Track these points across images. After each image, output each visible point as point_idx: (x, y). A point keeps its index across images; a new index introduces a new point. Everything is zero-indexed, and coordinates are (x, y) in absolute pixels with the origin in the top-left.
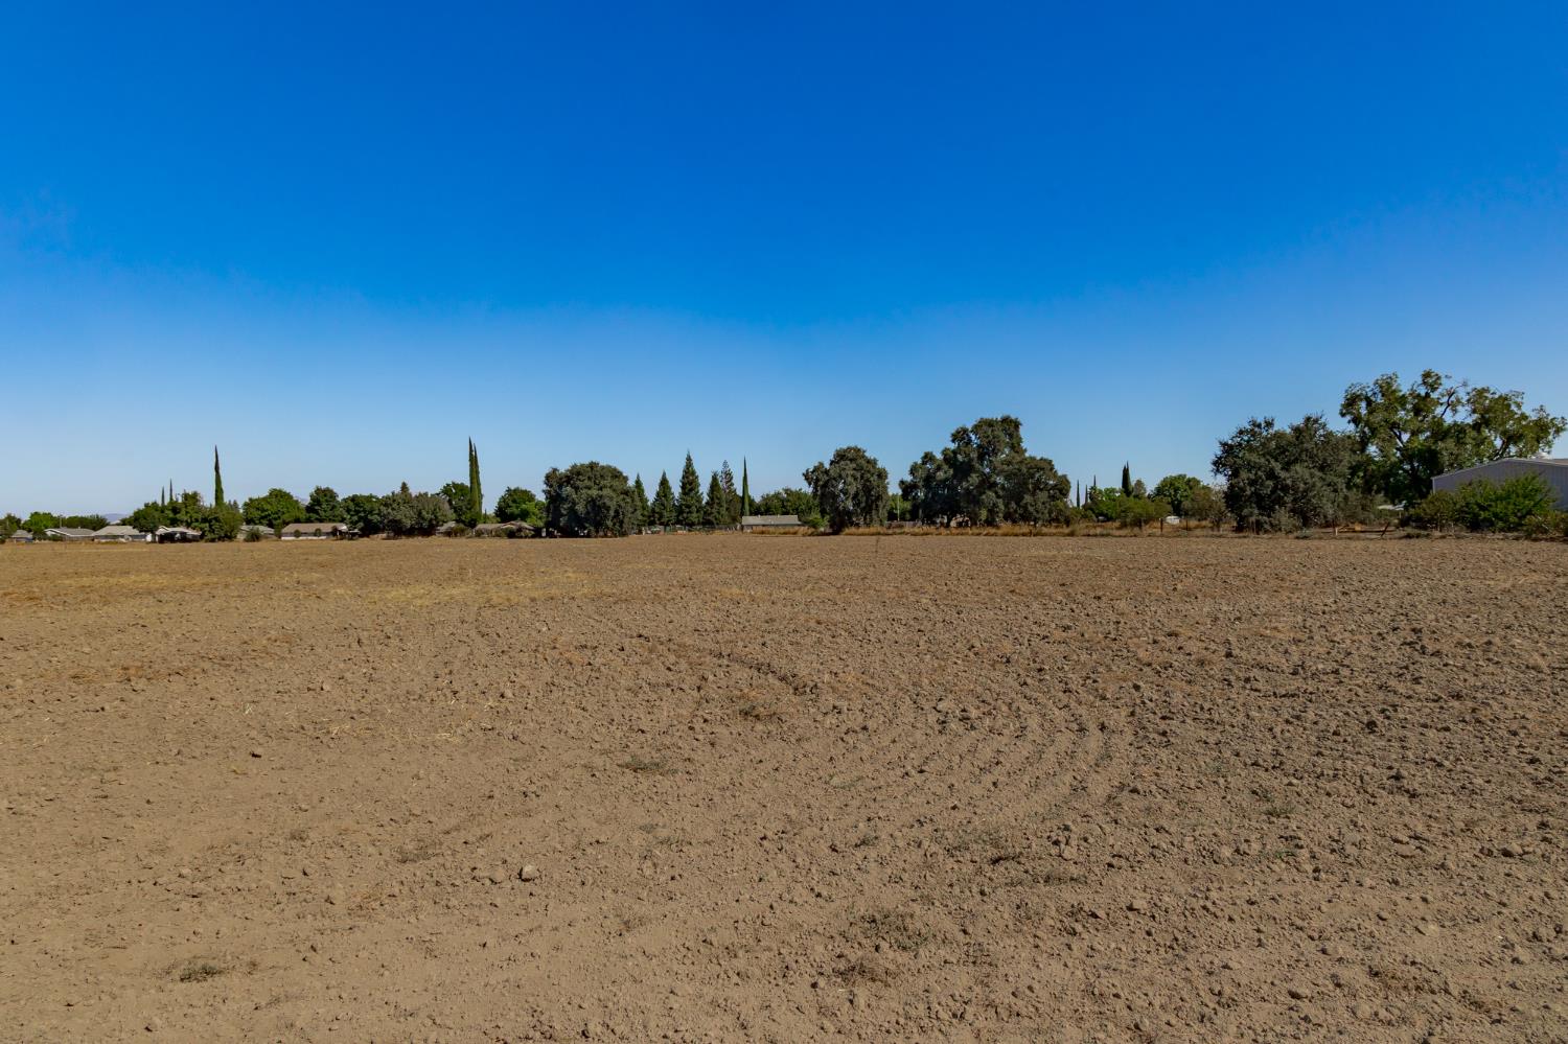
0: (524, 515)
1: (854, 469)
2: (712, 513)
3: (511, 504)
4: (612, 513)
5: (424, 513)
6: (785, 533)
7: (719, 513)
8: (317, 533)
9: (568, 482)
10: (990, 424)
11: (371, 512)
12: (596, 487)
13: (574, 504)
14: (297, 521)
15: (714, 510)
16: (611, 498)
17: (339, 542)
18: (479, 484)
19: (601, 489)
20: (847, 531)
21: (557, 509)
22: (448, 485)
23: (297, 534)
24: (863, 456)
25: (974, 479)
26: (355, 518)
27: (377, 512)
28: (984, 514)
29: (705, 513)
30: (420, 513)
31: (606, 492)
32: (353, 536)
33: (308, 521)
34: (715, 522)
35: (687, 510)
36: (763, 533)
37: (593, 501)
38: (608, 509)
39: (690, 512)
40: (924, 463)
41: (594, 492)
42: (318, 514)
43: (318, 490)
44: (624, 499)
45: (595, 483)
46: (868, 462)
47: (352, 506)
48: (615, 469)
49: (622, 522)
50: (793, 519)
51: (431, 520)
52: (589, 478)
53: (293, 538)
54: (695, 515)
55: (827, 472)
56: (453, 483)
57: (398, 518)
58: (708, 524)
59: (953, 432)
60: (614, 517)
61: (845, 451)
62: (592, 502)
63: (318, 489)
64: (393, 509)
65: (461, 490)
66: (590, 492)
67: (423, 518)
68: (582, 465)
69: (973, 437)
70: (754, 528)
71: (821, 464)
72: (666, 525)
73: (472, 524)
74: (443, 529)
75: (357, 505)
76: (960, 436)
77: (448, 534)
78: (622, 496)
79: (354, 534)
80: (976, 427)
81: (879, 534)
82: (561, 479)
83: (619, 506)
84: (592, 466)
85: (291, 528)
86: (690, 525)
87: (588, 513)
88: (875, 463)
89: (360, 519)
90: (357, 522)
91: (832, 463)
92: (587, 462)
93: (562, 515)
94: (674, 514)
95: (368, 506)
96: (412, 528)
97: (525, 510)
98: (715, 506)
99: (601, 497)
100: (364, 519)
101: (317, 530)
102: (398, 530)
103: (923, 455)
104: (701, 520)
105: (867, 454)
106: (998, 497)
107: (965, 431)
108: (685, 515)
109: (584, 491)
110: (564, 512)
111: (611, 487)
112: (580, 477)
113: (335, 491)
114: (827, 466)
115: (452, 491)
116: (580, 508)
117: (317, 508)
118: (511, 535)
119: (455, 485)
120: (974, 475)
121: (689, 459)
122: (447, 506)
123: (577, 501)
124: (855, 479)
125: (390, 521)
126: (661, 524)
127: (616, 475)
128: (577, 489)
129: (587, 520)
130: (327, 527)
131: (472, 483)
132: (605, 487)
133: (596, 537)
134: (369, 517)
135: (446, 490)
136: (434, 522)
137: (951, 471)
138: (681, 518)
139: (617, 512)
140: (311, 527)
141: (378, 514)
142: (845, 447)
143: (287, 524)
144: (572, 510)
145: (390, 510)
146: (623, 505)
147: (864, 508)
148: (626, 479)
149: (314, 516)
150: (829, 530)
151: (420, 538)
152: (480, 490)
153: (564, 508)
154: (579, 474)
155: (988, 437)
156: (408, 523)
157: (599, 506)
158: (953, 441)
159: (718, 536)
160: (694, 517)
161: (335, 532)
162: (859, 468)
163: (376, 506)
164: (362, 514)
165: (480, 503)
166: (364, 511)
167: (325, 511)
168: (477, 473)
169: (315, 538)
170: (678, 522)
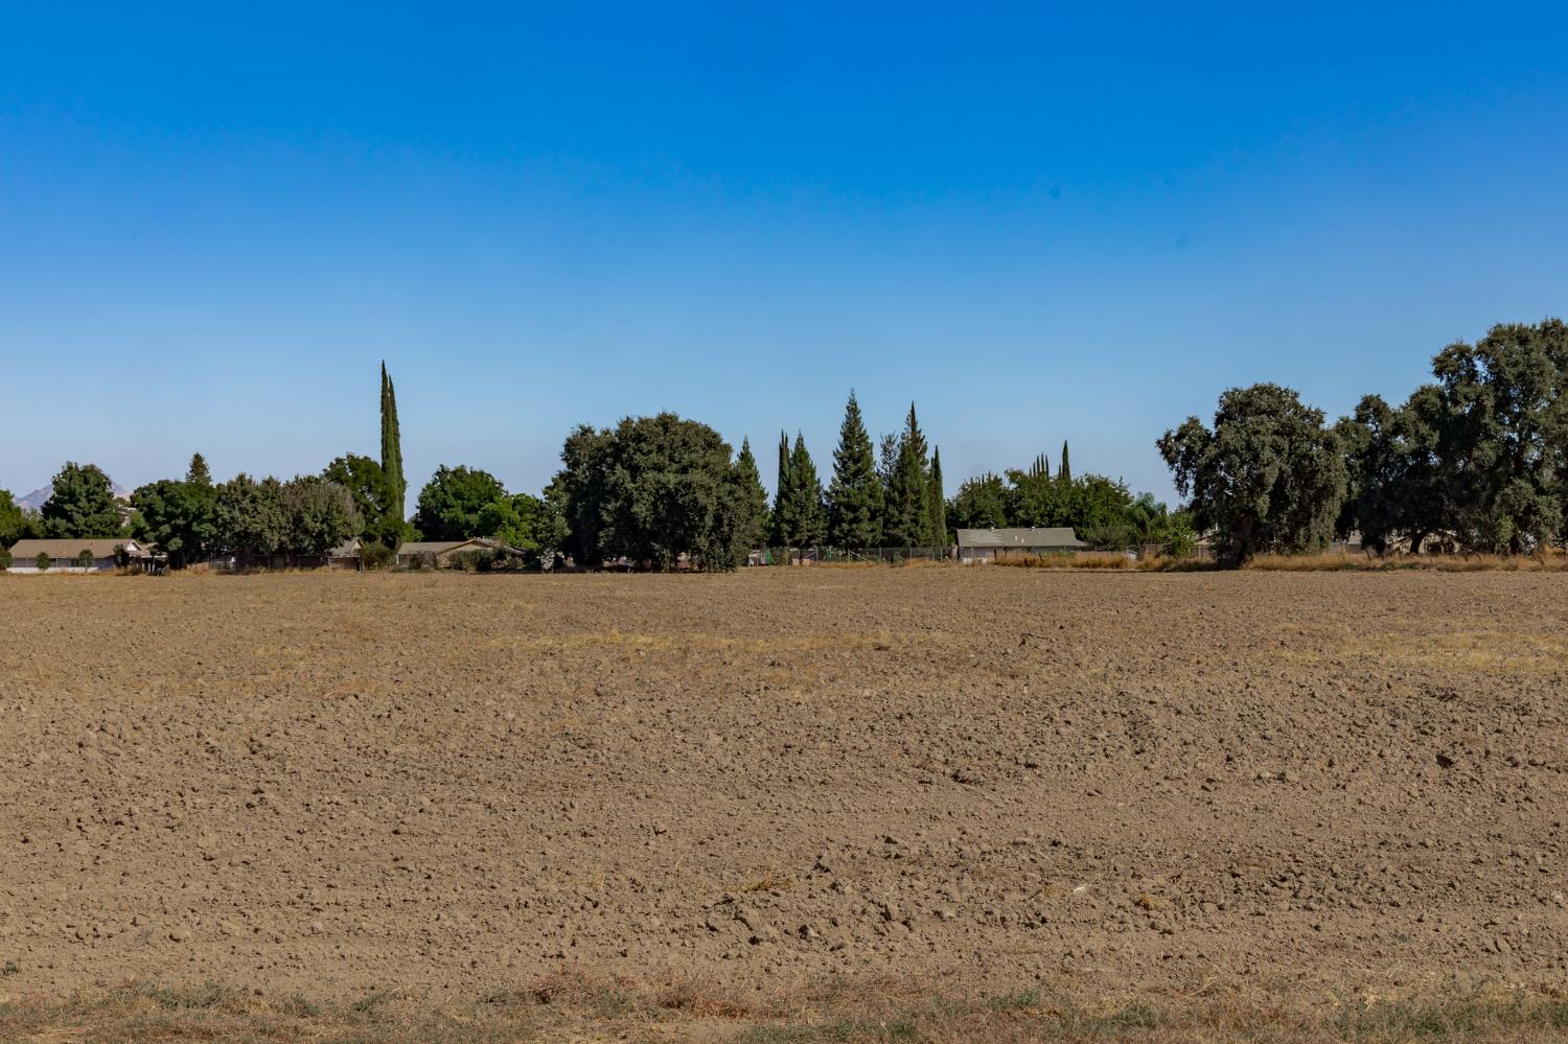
0: (489, 526)
1: (1276, 432)
2: (901, 522)
3: (451, 500)
4: (709, 521)
5: (307, 519)
6: (1087, 565)
7: (916, 521)
8: (84, 559)
9: (617, 458)
10: (1522, 337)
11: (198, 517)
12: (675, 466)
13: (630, 501)
14: (28, 534)
15: (906, 517)
16: (708, 490)
17: (129, 579)
18: (399, 460)
19: (684, 470)
20: (1259, 559)
21: (593, 512)
22: (339, 461)
23: (43, 561)
24: (1296, 405)
25: (1487, 451)
26: (166, 529)
27: (210, 515)
28: (1507, 526)
29: (886, 522)
30: (298, 520)
31: (696, 476)
32: (155, 567)
33: (53, 534)
34: (909, 540)
35: (851, 516)
36: (1027, 564)
37: (669, 494)
38: (702, 512)
39: (856, 520)
40: (1361, 418)
41: (671, 479)
42: (70, 519)
43: (70, 470)
44: (731, 493)
45: (672, 459)
46: (1307, 415)
47: (160, 506)
48: (707, 430)
49: (726, 542)
50: (1065, 536)
51: (321, 534)
52: (660, 448)
53: (36, 570)
54: (866, 526)
55: (1207, 439)
56: (351, 457)
57: (255, 528)
58: (892, 547)
59: (1438, 354)
60: (714, 529)
61: (1249, 394)
62: (666, 497)
63: (70, 468)
64: (243, 511)
65: (368, 472)
66: (661, 477)
67: (306, 531)
68: (643, 422)
69: (1480, 366)
70: (1001, 554)
71: (1194, 421)
72: (803, 546)
73: (391, 542)
74: (338, 552)
75: (170, 501)
76: (1452, 362)
77: (354, 563)
78: (727, 486)
79: (159, 564)
80: (1490, 342)
81: (1348, 567)
82: (600, 449)
83: (724, 506)
84: (666, 422)
85: (22, 548)
86: (856, 547)
87: (657, 520)
88: (1321, 421)
89: (176, 530)
90: (169, 537)
91: (1220, 420)
92: (652, 414)
93: (602, 525)
94: (821, 524)
95: (192, 505)
96: (282, 550)
97: (494, 514)
98: (909, 507)
99: (688, 486)
100: (186, 532)
101: (86, 553)
102: (251, 554)
103: (1359, 402)
104: (880, 537)
105: (1301, 401)
106: (1540, 491)
107: (1463, 352)
108: (845, 526)
109: (651, 475)
110: (606, 517)
111: (704, 467)
112: (643, 445)
113: (105, 472)
114: (1208, 424)
115: (349, 472)
116: (641, 510)
117: (68, 507)
118: (484, 565)
119: (354, 463)
120: (1485, 445)
121: (853, 410)
122: (349, 505)
123: (636, 494)
124: (1278, 451)
125: (237, 535)
126: (794, 544)
127: (711, 441)
128: (635, 470)
129: (654, 536)
130: (103, 547)
131: (385, 455)
132: (692, 465)
133: (673, 570)
134: (195, 528)
135: (336, 473)
136: (328, 539)
137: (1436, 437)
138: (836, 532)
139: (718, 519)
140: (71, 547)
141: (211, 521)
142: (1246, 386)
143: (14, 541)
144: (625, 517)
145: (236, 513)
146: (731, 504)
147: (1295, 513)
148: (727, 449)
149: (62, 523)
150: (1207, 558)
151: (296, 571)
152: (400, 472)
153: (608, 510)
154: (639, 438)
155: (1516, 364)
156: (274, 540)
157: (682, 507)
158: (1438, 373)
159: (916, 570)
160: (864, 531)
161: (122, 559)
162: (1287, 431)
163: (210, 504)
164: (181, 522)
165: (402, 499)
166: (185, 514)
167: (85, 515)
168: (397, 435)
169: (79, 570)
170: (831, 541)
